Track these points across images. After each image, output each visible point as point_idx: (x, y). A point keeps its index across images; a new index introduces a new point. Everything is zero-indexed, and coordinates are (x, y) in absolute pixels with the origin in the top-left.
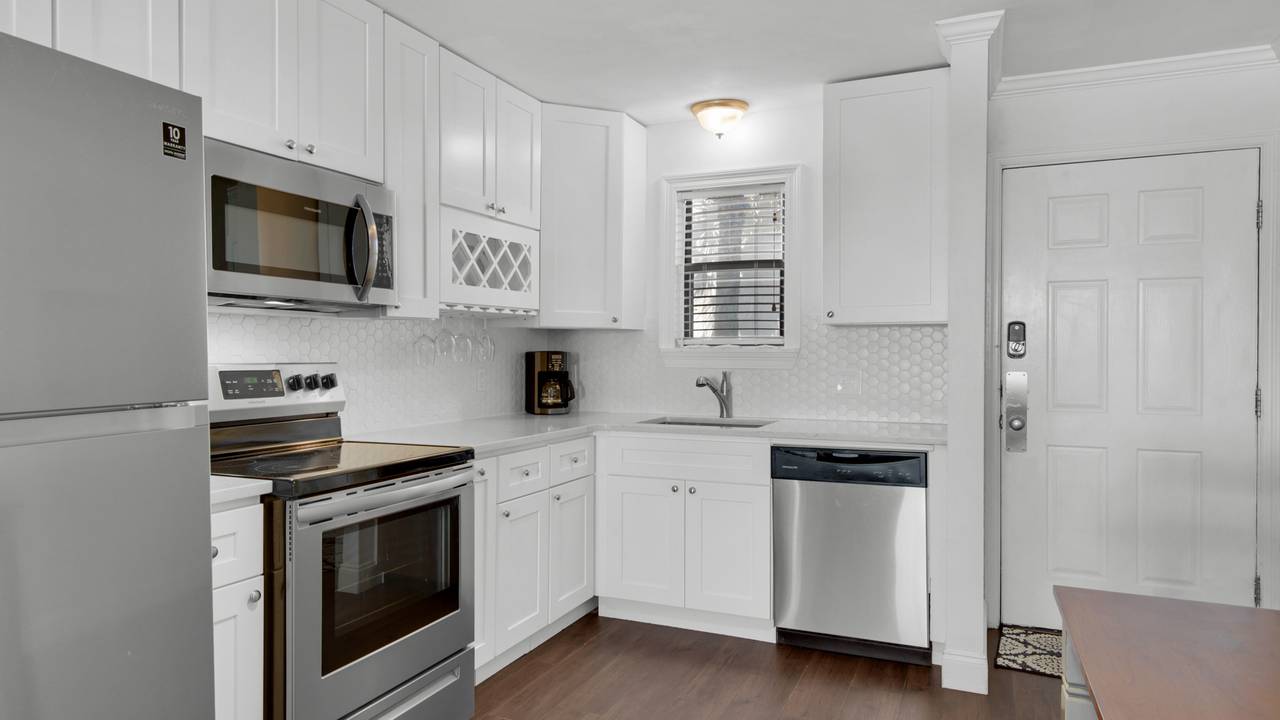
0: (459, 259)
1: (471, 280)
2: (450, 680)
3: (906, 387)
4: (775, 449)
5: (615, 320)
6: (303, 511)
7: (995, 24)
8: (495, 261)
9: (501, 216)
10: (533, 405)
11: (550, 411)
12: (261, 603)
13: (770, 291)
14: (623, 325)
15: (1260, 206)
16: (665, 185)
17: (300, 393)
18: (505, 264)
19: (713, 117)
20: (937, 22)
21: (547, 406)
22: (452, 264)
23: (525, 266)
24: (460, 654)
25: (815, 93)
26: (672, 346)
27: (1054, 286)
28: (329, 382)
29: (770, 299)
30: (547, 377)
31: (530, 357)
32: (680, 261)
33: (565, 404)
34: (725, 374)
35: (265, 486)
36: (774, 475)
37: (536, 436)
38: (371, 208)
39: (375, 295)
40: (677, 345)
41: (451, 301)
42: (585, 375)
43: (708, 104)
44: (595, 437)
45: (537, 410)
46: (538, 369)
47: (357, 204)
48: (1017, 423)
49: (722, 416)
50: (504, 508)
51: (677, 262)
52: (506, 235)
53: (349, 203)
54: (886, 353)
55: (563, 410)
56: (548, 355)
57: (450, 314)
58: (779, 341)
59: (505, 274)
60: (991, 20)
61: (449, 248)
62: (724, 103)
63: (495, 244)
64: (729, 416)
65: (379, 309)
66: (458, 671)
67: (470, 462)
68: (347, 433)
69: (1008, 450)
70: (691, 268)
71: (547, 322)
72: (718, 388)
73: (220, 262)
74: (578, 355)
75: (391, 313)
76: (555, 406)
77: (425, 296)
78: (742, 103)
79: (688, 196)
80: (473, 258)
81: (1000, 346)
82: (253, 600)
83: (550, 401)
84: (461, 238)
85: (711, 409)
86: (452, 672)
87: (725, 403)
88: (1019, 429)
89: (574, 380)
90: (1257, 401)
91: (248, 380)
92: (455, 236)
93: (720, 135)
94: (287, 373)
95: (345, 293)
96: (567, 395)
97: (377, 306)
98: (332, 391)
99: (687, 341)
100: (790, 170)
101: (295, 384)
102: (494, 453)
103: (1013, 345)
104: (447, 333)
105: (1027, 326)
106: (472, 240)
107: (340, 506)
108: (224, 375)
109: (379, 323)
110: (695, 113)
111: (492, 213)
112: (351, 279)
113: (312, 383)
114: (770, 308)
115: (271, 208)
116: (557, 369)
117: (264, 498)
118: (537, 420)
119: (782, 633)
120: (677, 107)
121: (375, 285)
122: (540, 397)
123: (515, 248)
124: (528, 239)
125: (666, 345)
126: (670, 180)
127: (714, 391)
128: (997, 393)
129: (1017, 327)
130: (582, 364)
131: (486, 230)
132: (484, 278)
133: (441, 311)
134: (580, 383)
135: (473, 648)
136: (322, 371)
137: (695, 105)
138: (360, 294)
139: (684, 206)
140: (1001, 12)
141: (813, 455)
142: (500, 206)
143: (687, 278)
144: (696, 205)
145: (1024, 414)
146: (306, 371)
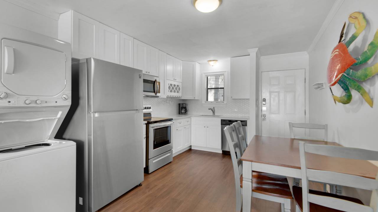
1: (171, 91)
2: (169, 154)
3: (245, 110)
4: (222, 120)
5: (194, 98)
6: (151, 126)
7: (257, 50)
8: (175, 88)
9: (176, 81)
10: (180, 113)
12: (145, 139)
13: (222, 93)
14: (196, 99)
15: (305, 79)
16: (203, 74)
17: (146, 110)
18: (176, 89)
19: (212, 63)
20: (248, 50)
21: (182, 113)
22: (168, 89)
23: (179, 89)
24: (170, 150)
25: (229, 59)
26: (204, 103)
27: (271, 93)
28: (150, 108)
29: (222, 94)
30: (183, 108)
31: (179, 104)
32: (206, 87)
33: (186, 113)
34: (214, 108)
35: (146, 122)
36: (221, 124)
37: (181, 117)
38: (158, 80)
39: (158, 94)
40: (205, 102)
41: (168, 95)
42: (189, 108)
43: (211, 61)
44: (191, 118)
45: (181, 114)
46: (181, 106)
47: (155, 80)
48: (264, 116)
50: (177, 128)
52: (176, 84)
54: (242, 104)
56: (183, 104)
58: (223, 102)
60: (256, 49)
61: (168, 86)
62: (214, 60)
63: (175, 85)
64: (214, 115)
65: (158, 97)
66: (171, 153)
67: (172, 121)
68: (152, 116)
69: (263, 121)
70: (208, 89)
71: (183, 98)
74: (188, 104)
75: (160, 97)
76: (184, 113)
77: (164, 94)
78: (217, 61)
79: (207, 76)
80: (171, 88)
81: (261, 103)
82: (145, 138)
83: (183, 112)
84: (170, 85)
85: (211, 113)
86: (169, 153)
87: (214, 112)
88: (265, 117)
89: (187, 108)
90: (305, 112)
92: (169, 84)
93: (213, 66)
95: (153, 94)
96: (186, 111)
98: (150, 109)
99: (207, 101)
100: (225, 72)
101: (146, 108)
102: (175, 119)
103: (264, 102)
104: (167, 100)
105: (266, 99)
106: (171, 85)
107: (156, 125)
111: (174, 80)
112: (154, 92)
113: (148, 108)
114: (221, 96)
116: (184, 106)
117: (146, 124)
118: (181, 115)
119: (223, 151)
120: (205, 61)
122: (181, 111)
123: (178, 86)
124: (180, 84)
125: (203, 102)
127: (212, 110)
128: (261, 111)
129: (264, 99)
130: (188, 106)
131: (173, 83)
132: (173, 91)
133: (167, 97)
135: (172, 150)
136: (149, 106)
137: (208, 61)
138: (156, 94)
139: (207, 78)
140: (258, 48)
141: (228, 121)
142: (175, 79)
143: (207, 90)
144: (209, 78)
145: (265, 114)
146: (147, 106)
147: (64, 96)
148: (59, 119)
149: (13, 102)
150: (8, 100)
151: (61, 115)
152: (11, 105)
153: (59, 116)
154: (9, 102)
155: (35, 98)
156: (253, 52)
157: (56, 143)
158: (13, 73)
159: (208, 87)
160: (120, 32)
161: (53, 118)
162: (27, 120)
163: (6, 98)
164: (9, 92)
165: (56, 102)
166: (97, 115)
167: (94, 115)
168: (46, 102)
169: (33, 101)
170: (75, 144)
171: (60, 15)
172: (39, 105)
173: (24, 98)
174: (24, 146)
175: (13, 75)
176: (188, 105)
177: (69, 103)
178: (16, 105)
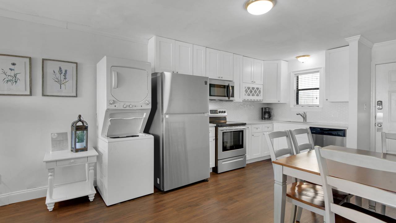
0: (246, 91)
1: (249, 95)
4: (311, 128)
5: (279, 101)
6: (220, 129)
7: (359, 38)
8: (253, 91)
9: (255, 83)
10: (263, 118)
11: (266, 119)
12: (215, 140)
13: (316, 94)
14: (281, 102)
16: (292, 73)
17: (221, 113)
18: (255, 92)
19: (301, 59)
20: (345, 39)
21: (266, 118)
22: (245, 93)
23: (260, 92)
24: (243, 155)
25: (323, 53)
26: (293, 106)
27: (391, 92)
28: (225, 112)
30: (265, 113)
31: (262, 108)
32: (295, 88)
34: (304, 113)
35: (215, 125)
38: (230, 85)
39: (231, 98)
40: (295, 106)
41: (245, 99)
42: (275, 112)
43: (300, 57)
44: (273, 124)
45: (263, 119)
46: (264, 111)
48: (379, 125)
49: (304, 121)
50: (253, 134)
51: (294, 89)
52: (255, 86)
53: (228, 85)
55: (269, 119)
56: (265, 108)
57: (244, 101)
58: (318, 105)
59: (255, 93)
60: (358, 37)
61: (244, 90)
62: (304, 56)
63: (253, 88)
65: (232, 101)
66: (243, 158)
67: (246, 125)
68: (227, 120)
69: (377, 131)
70: (298, 90)
71: (265, 102)
72: (303, 116)
73: (210, 95)
74: (273, 108)
75: (234, 101)
76: (267, 118)
77: (240, 98)
78: (308, 56)
79: (297, 75)
80: (249, 91)
81: (375, 107)
83: (266, 117)
84: (246, 88)
85: (301, 119)
86: (242, 158)
87: (305, 119)
88: (381, 126)
91: (213, 111)
92: (245, 88)
93: (303, 62)
94: (219, 110)
95: (227, 98)
96: (270, 116)
97: (231, 100)
99: (297, 105)
100: (321, 68)
101: (220, 112)
102: (250, 124)
103: (379, 106)
104: (244, 104)
105: (383, 102)
106: (249, 88)
107: (225, 129)
108: (210, 111)
109: (233, 102)
110: (297, 58)
111: (253, 83)
112: (228, 96)
113: (222, 112)
114: (316, 98)
115: (217, 87)
116: (267, 111)
117: (215, 126)
118: (263, 120)
120: (293, 58)
121: (231, 97)
122: (264, 116)
123: (258, 89)
124: (260, 87)
125: (292, 106)
126: (293, 72)
127: (302, 116)
128: (374, 118)
129: (379, 102)
131: (251, 86)
132: (255, 95)
133: (243, 101)
134: (273, 114)
135: (246, 156)
136: (224, 110)
137: (297, 57)
138: (229, 98)
139: (296, 77)
140: (360, 35)
141: (319, 129)
142: (254, 81)
143: (297, 92)
144: (300, 77)
145: (382, 123)
146: (221, 110)
147: (147, 102)
148: (145, 118)
149: (117, 106)
150: (115, 105)
151: (146, 115)
152: (116, 108)
153: (144, 116)
154: (115, 106)
155: (128, 104)
156: (354, 41)
157: (143, 135)
158: (117, 87)
159: (299, 88)
160: (193, 44)
161: (141, 117)
162: (125, 119)
163: (114, 103)
164: (115, 100)
165: (142, 106)
166: (167, 116)
167: (165, 117)
168: (135, 106)
169: (128, 105)
170: (153, 137)
171: (148, 41)
172: (131, 108)
173: (123, 104)
174: (126, 136)
175: (117, 89)
176: (273, 110)
177: (150, 107)
178: (119, 108)
